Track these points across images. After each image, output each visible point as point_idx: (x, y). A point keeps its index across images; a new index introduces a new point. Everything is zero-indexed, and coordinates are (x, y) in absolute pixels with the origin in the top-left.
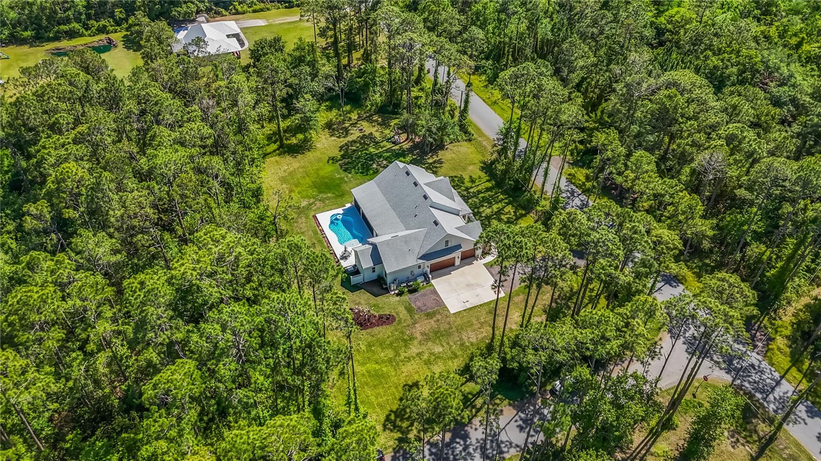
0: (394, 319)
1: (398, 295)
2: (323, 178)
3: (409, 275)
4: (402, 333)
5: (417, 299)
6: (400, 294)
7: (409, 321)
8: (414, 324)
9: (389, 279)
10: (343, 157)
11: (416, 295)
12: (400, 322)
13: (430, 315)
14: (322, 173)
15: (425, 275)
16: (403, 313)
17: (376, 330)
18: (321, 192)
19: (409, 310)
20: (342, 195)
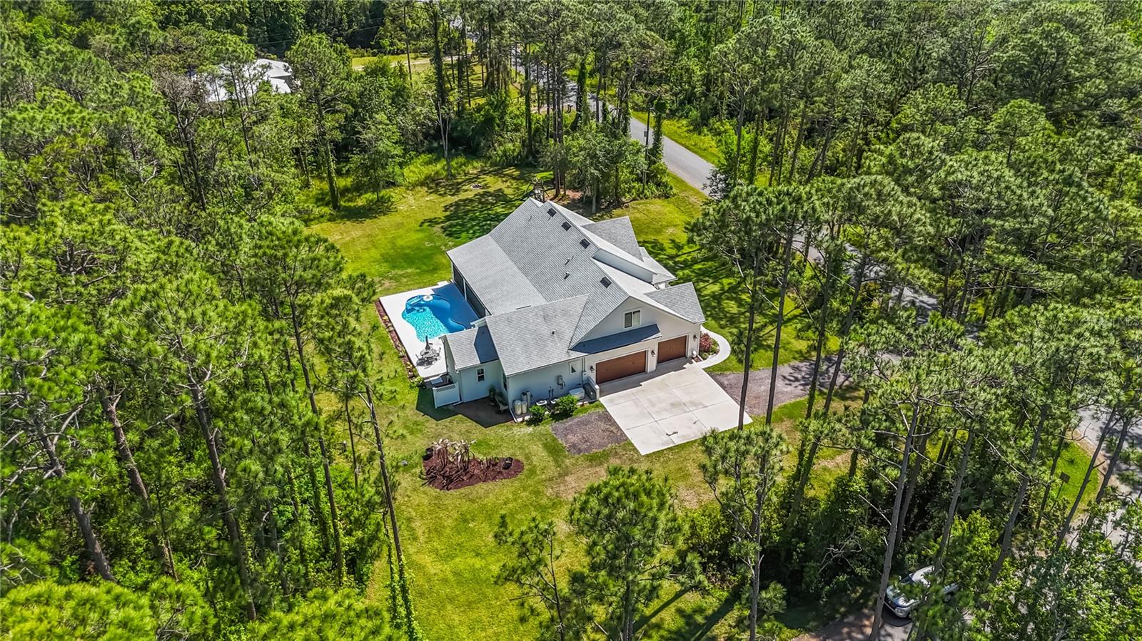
0: (520, 466)
3: (554, 385)
4: (537, 493)
5: (569, 430)
6: (536, 420)
7: (552, 471)
8: (563, 475)
9: (512, 392)
10: (448, 218)
11: (568, 423)
12: (532, 472)
13: (595, 460)
14: (400, 242)
15: (586, 386)
16: (539, 455)
17: (480, 488)
18: (394, 267)
19: (554, 450)
20: (435, 270)
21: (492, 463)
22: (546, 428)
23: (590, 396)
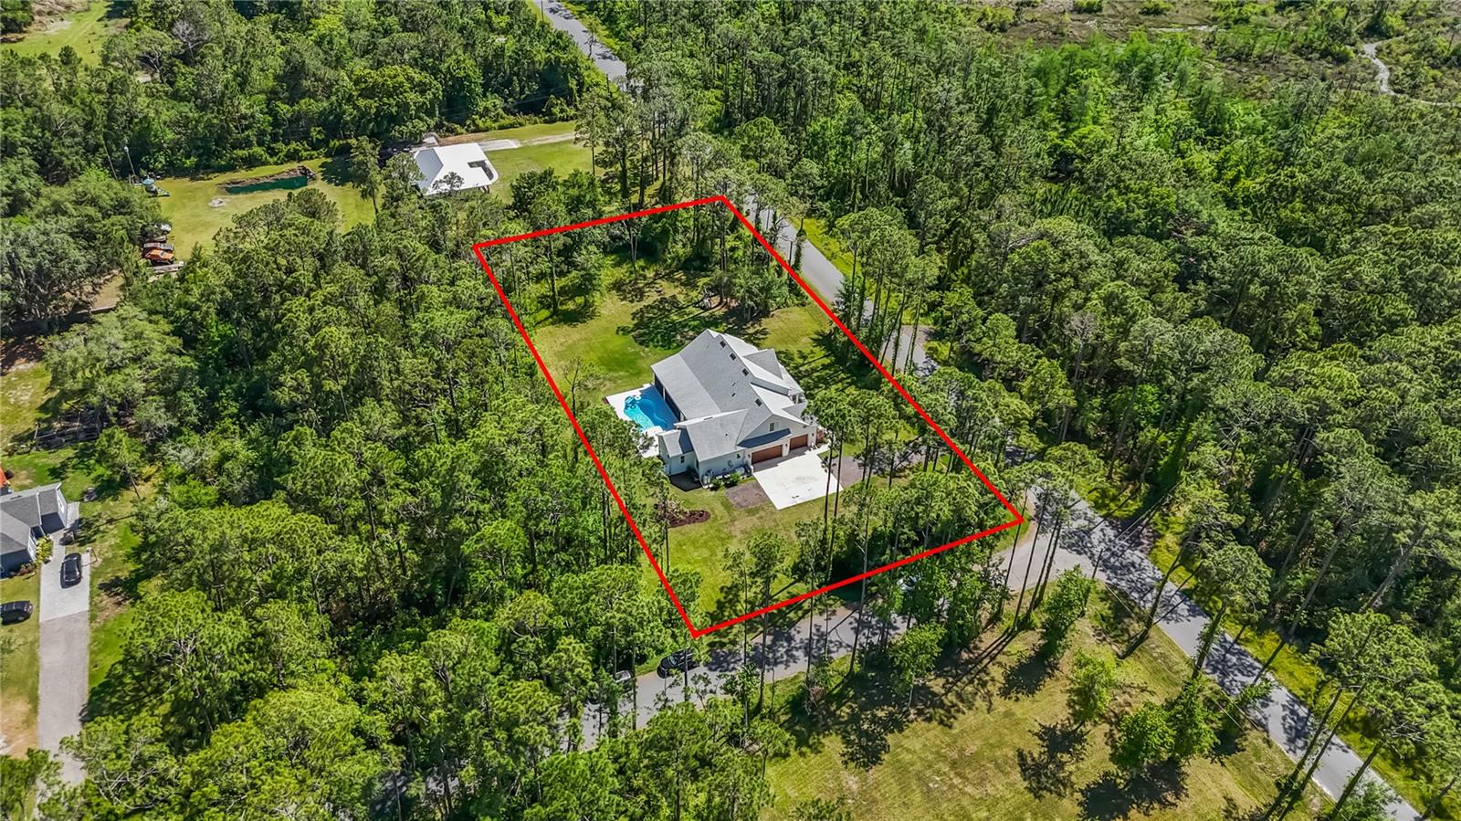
0: (708, 516)
1: (712, 489)
2: (612, 352)
3: (726, 466)
4: (719, 531)
5: (736, 494)
6: (716, 488)
7: (727, 518)
8: (733, 521)
9: (701, 471)
10: (637, 326)
11: (734, 489)
12: (716, 519)
13: (751, 512)
14: (610, 347)
15: (745, 466)
16: (719, 510)
17: (687, 528)
18: (610, 370)
19: (727, 506)
20: (639, 374)
21: (692, 514)
22: (723, 492)
23: (748, 473)
